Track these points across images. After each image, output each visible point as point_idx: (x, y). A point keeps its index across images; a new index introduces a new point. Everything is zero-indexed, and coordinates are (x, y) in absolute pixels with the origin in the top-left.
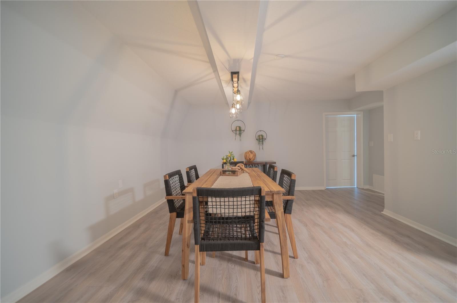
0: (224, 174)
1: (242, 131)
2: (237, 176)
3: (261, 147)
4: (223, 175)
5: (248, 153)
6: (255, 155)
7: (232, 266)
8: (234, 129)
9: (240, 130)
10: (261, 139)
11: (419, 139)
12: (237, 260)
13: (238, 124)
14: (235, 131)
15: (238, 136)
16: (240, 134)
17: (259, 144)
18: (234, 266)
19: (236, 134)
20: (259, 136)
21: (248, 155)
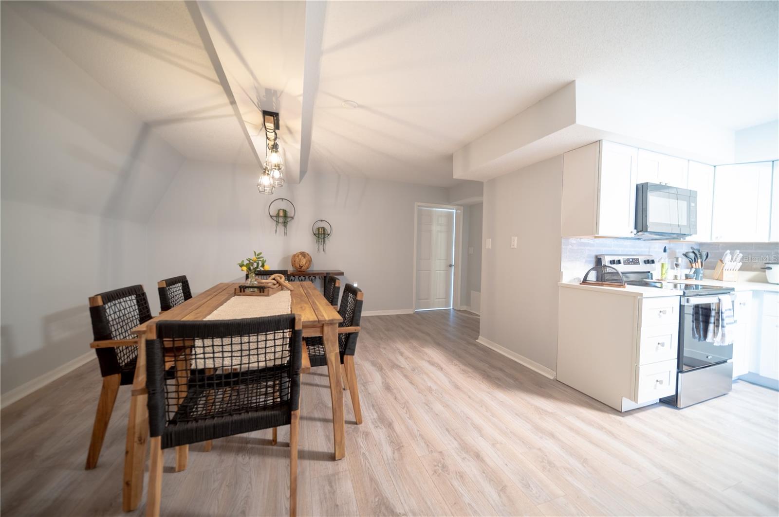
0: (243, 293)
1: (290, 219)
2: (268, 295)
3: (321, 247)
4: (240, 294)
5: (298, 256)
6: (310, 261)
7: (244, 459)
8: (273, 213)
9: (285, 216)
10: (321, 235)
11: (516, 246)
12: (257, 446)
13: (283, 205)
14: (276, 216)
15: (281, 228)
16: (285, 224)
17: (318, 241)
18: (248, 458)
19: (278, 222)
20: (319, 229)
21: (297, 260)
